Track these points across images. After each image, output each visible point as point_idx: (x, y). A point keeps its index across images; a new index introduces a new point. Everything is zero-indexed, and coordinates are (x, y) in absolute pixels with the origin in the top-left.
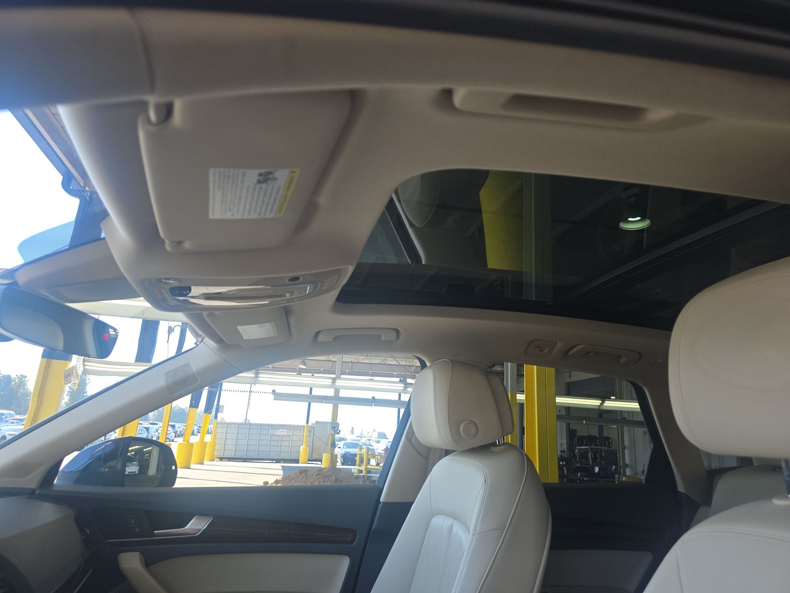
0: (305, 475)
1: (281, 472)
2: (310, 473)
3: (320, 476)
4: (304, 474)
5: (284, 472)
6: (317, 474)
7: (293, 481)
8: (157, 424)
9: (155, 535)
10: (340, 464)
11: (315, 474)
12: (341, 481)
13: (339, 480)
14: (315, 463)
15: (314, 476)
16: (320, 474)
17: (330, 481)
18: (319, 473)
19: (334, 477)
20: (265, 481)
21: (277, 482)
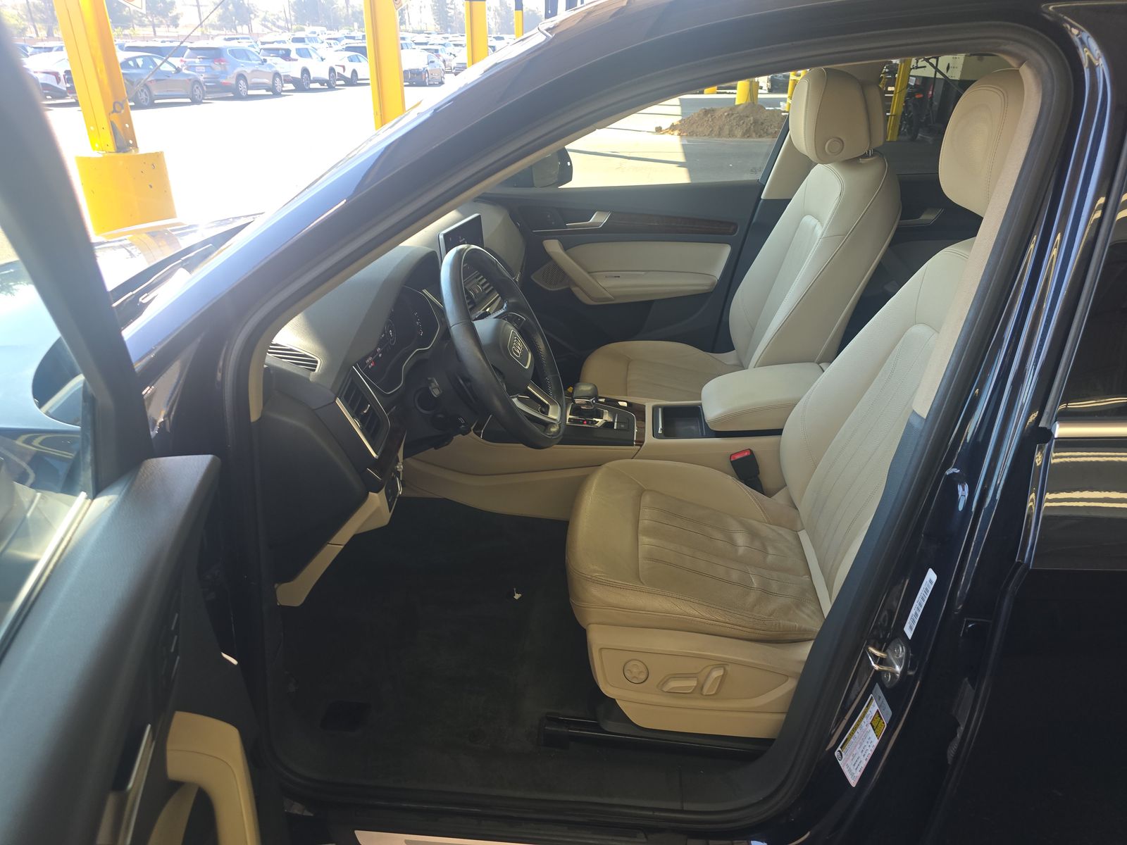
0: (712, 116)
1: (678, 110)
2: (717, 114)
3: (732, 118)
4: (709, 115)
5: (682, 110)
6: (728, 115)
7: (695, 125)
8: (502, 39)
9: (567, 227)
10: (767, 92)
11: (726, 114)
12: (762, 124)
13: (760, 123)
14: (728, 91)
15: (724, 117)
16: (733, 114)
17: (747, 124)
18: (731, 112)
19: (752, 118)
20: (658, 126)
21: (673, 127)
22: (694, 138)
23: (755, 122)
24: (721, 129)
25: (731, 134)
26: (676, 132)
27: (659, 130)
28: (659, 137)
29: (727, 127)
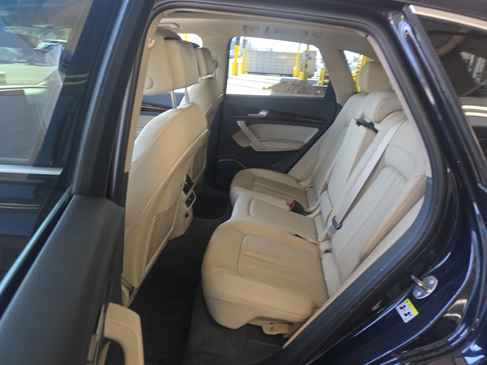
3: (294, 85)
4: (285, 84)
7: (278, 87)
17: (299, 89)
19: (302, 86)
20: (264, 87)
21: (270, 88)
22: (277, 93)
23: (303, 88)
24: (288, 90)
25: (292, 92)
26: (271, 90)
27: (264, 88)
28: (264, 91)
29: (291, 89)
